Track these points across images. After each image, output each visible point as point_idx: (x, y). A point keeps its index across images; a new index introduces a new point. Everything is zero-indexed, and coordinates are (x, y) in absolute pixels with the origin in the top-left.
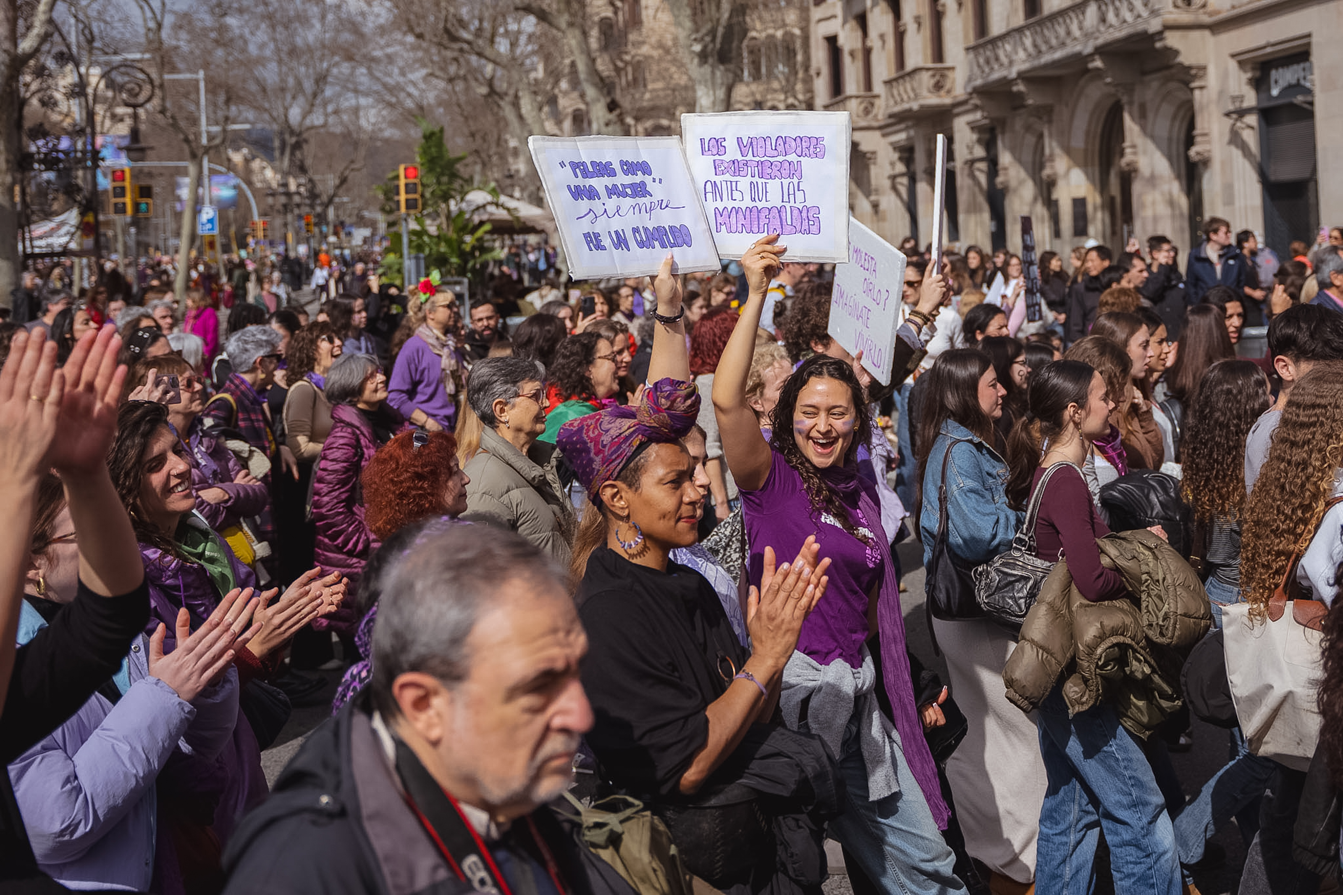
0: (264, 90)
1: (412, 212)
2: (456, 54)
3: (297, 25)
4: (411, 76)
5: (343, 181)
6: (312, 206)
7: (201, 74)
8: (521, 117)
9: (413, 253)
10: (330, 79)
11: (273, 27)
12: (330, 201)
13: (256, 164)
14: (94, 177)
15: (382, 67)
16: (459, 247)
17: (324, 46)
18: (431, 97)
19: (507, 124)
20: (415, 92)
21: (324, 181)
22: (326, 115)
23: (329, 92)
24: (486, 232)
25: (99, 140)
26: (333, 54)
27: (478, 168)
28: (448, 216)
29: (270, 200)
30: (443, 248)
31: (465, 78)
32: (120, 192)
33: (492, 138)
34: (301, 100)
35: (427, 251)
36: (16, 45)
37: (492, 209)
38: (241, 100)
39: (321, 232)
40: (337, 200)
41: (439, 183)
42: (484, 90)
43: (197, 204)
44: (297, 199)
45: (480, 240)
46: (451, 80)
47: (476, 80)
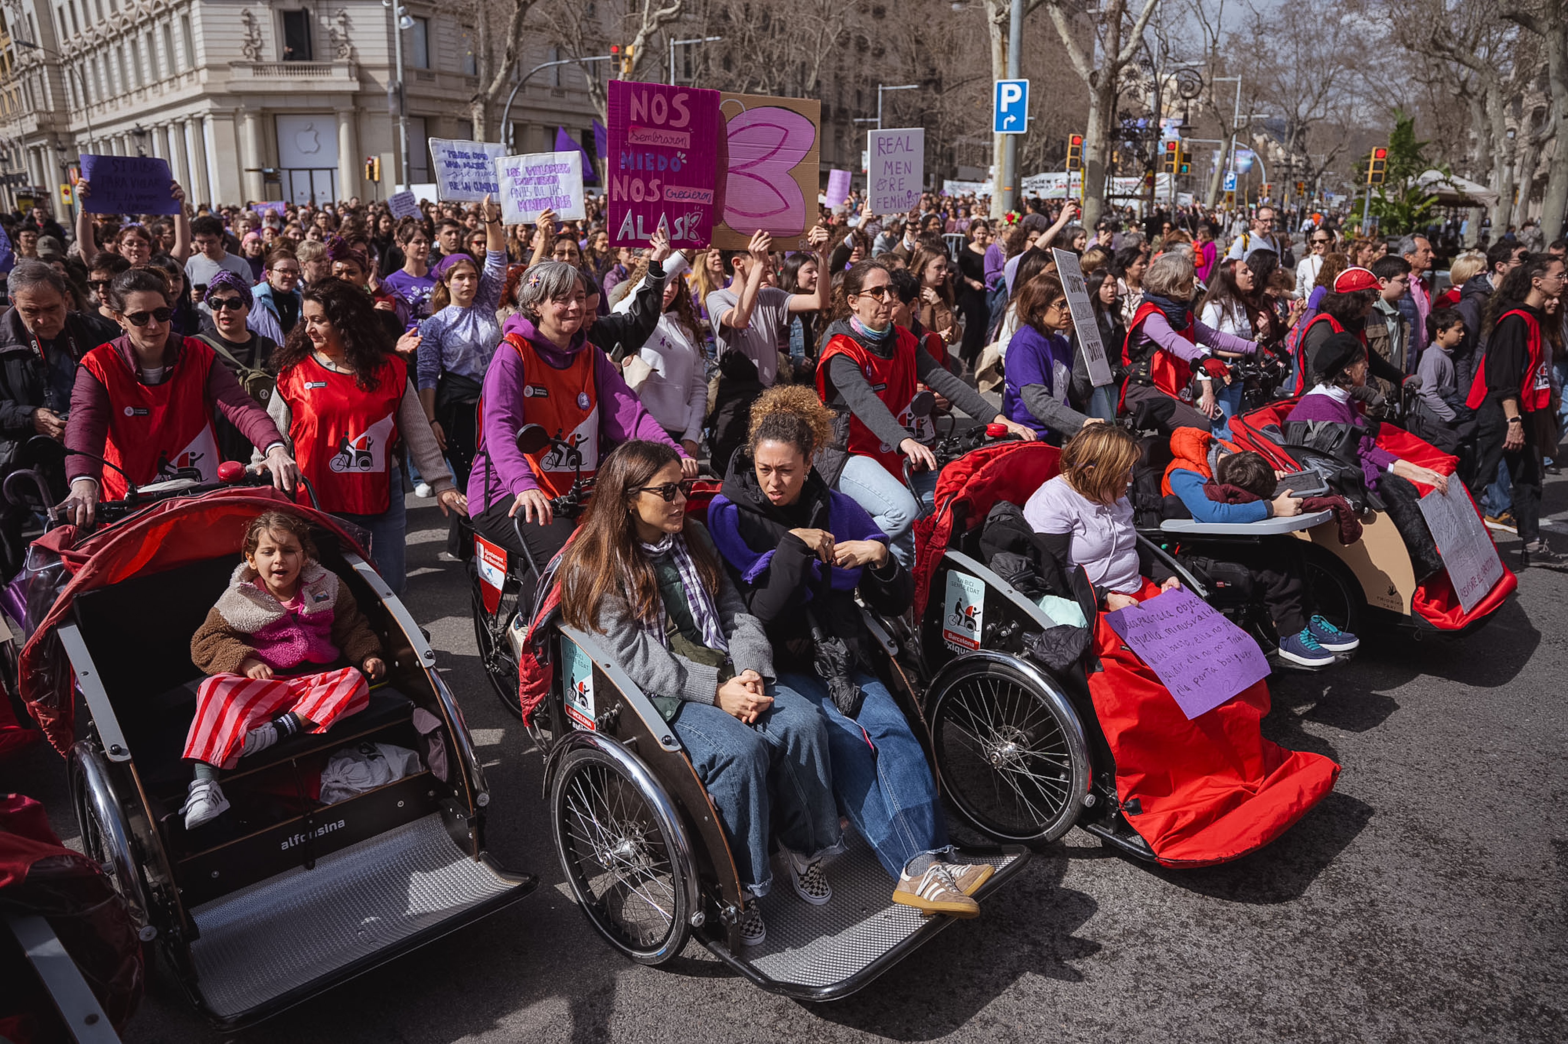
0: (1284, 90)
1: (1377, 184)
2: (1438, 61)
3: (1315, 41)
4: (1398, 81)
5: (1332, 159)
6: (1305, 177)
7: (1240, 78)
8: (1484, 113)
9: (1372, 214)
10: (1333, 83)
11: (1297, 43)
12: (1320, 173)
13: (1272, 145)
14: (1156, 146)
15: (1375, 74)
16: (1409, 213)
17: (1333, 57)
18: (1411, 97)
19: (1471, 119)
20: (1399, 94)
21: (1318, 159)
22: (1326, 110)
23: (1331, 92)
24: (1434, 203)
25: (1163, 122)
26: (1339, 63)
27: (1439, 154)
28: (1405, 189)
29: (1276, 170)
30: (1396, 213)
31: (1442, 81)
32: (1171, 157)
33: (1456, 131)
34: (1309, 98)
35: (1383, 214)
36: (1117, 55)
37: (1441, 185)
38: (1265, 97)
39: (1309, 195)
40: (1324, 173)
41: (1402, 163)
42: (1457, 91)
43: (1225, 169)
44: (1295, 170)
45: (1428, 209)
46: (1430, 83)
47: (1452, 82)
